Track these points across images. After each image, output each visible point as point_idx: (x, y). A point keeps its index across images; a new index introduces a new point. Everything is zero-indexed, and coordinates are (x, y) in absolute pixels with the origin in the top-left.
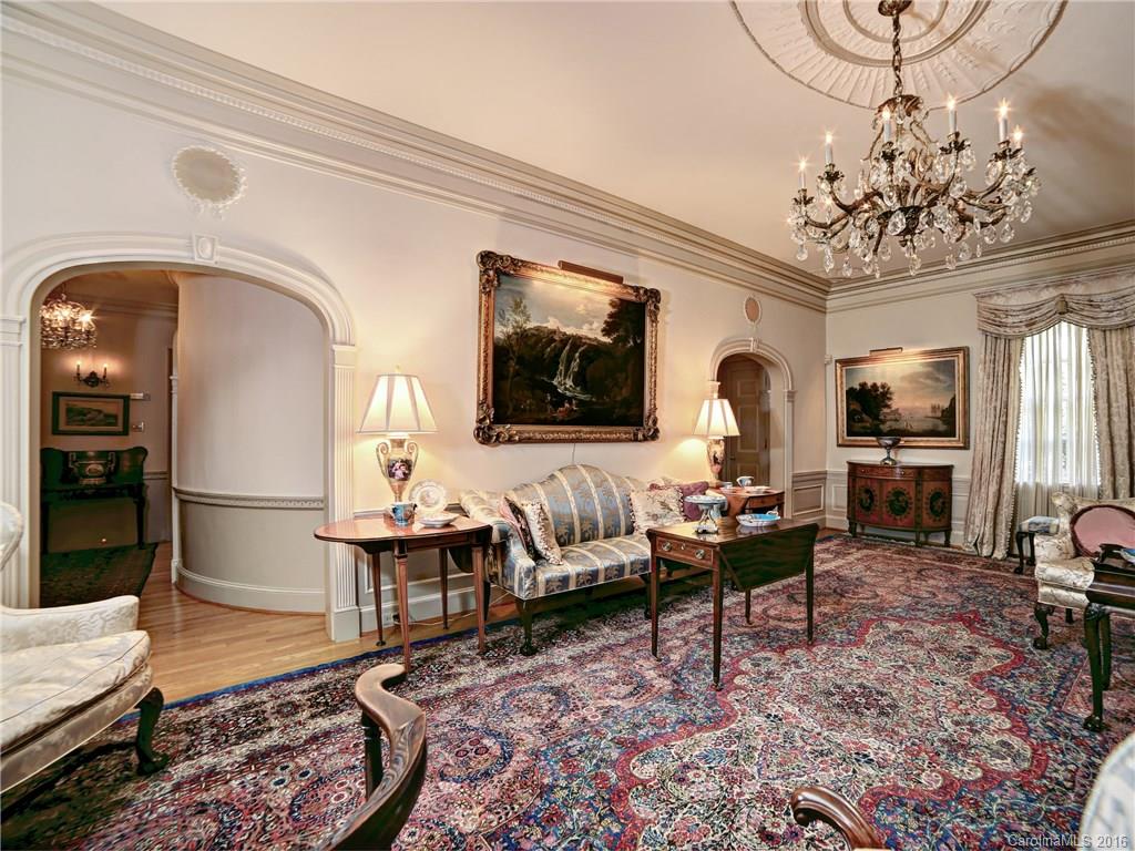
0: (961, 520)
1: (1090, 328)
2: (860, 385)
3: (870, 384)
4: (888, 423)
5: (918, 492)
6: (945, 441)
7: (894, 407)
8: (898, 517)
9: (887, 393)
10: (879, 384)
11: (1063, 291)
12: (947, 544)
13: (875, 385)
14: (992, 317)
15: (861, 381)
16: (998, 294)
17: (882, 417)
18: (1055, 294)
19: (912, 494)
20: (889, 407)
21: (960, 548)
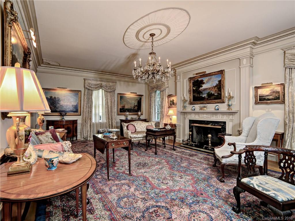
0: (79, 133)
1: (105, 91)
2: (50, 97)
3: (53, 97)
4: (59, 109)
5: (73, 127)
6: (76, 114)
7: (61, 104)
8: (68, 134)
9: (59, 100)
10: (56, 97)
11: (102, 83)
12: (77, 139)
13: (55, 98)
14: (89, 85)
15: (51, 96)
16: (90, 80)
17: (57, 107)
18: (100, 83)
19: (72, 128)
20: (60, 104)
21: (80, 140)
